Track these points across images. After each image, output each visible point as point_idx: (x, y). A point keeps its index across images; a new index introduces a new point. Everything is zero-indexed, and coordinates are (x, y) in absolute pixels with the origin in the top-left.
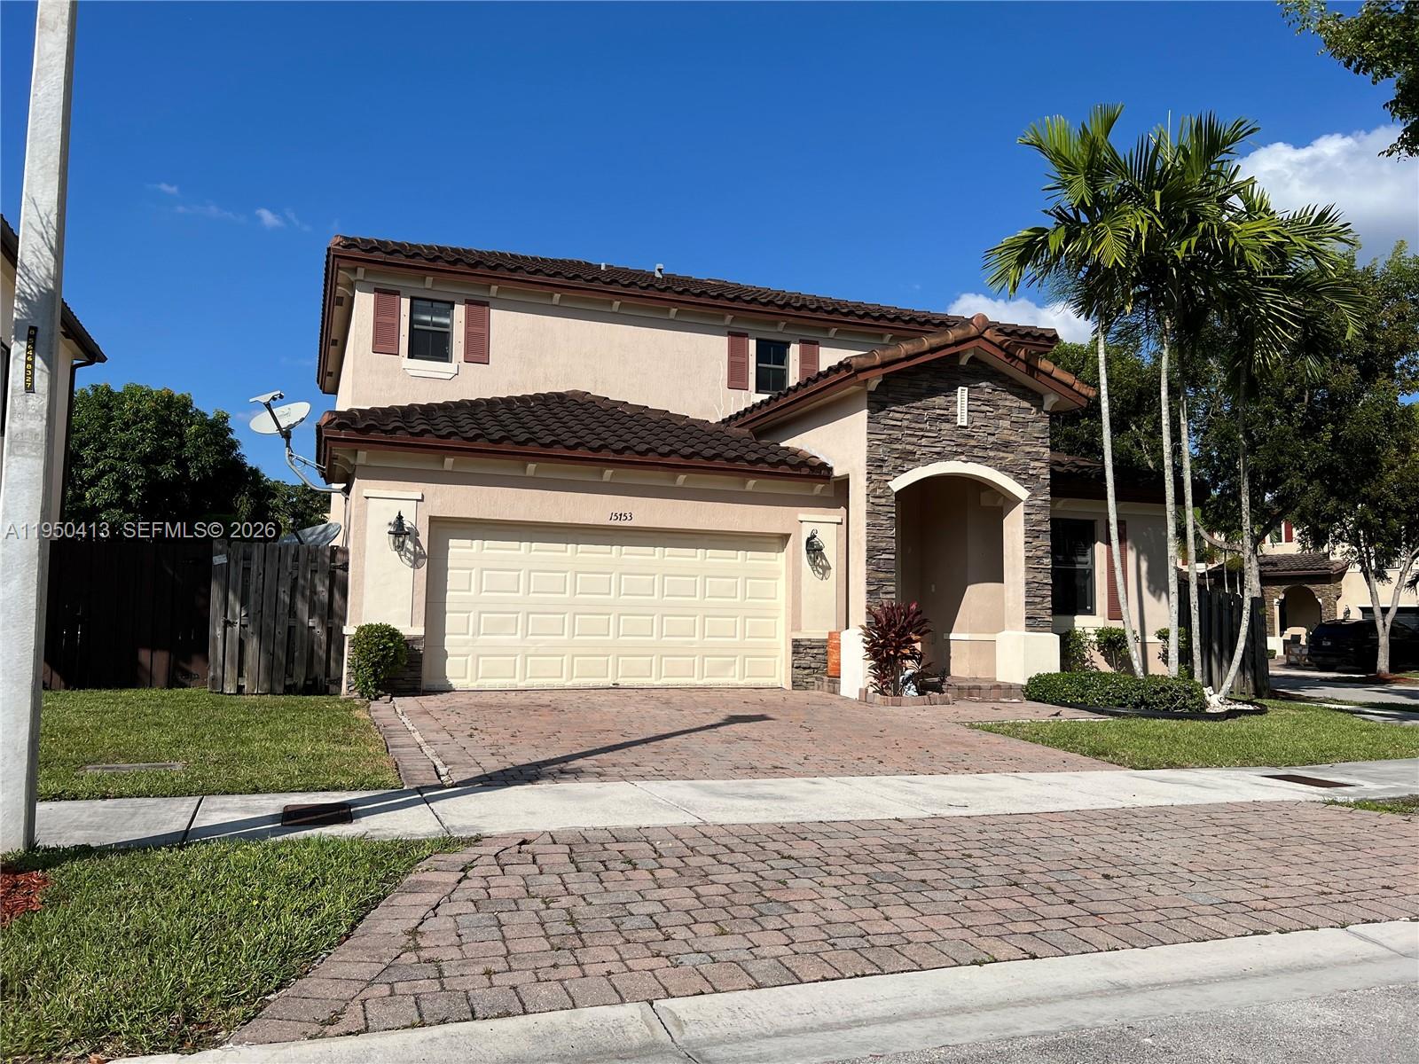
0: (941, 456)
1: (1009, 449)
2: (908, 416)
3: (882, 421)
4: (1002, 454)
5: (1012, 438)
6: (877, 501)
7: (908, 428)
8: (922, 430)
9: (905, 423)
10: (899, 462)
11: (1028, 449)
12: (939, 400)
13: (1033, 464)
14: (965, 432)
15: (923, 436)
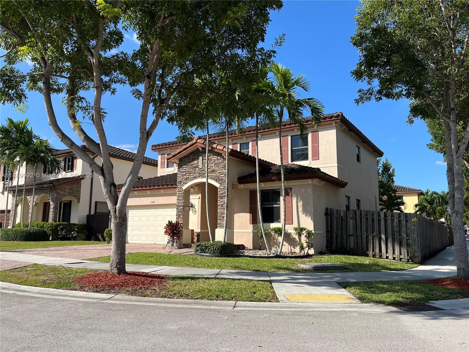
0: (195, 178)
1: (214, 172)
2: (188, 168)
3: (181, 171)
4: (212, 174)
5: (215, 169)
6: (179, 193)
7: (187, 171)
8: (191, 171)
9: (187, 170)
10: (185, 181)
11: (219, 171)
12: (196, 162)
13: (221, 176)
14: (202, 169)
15: (191, 173)
